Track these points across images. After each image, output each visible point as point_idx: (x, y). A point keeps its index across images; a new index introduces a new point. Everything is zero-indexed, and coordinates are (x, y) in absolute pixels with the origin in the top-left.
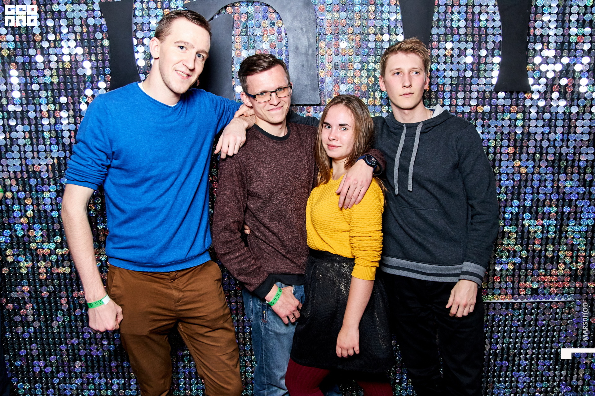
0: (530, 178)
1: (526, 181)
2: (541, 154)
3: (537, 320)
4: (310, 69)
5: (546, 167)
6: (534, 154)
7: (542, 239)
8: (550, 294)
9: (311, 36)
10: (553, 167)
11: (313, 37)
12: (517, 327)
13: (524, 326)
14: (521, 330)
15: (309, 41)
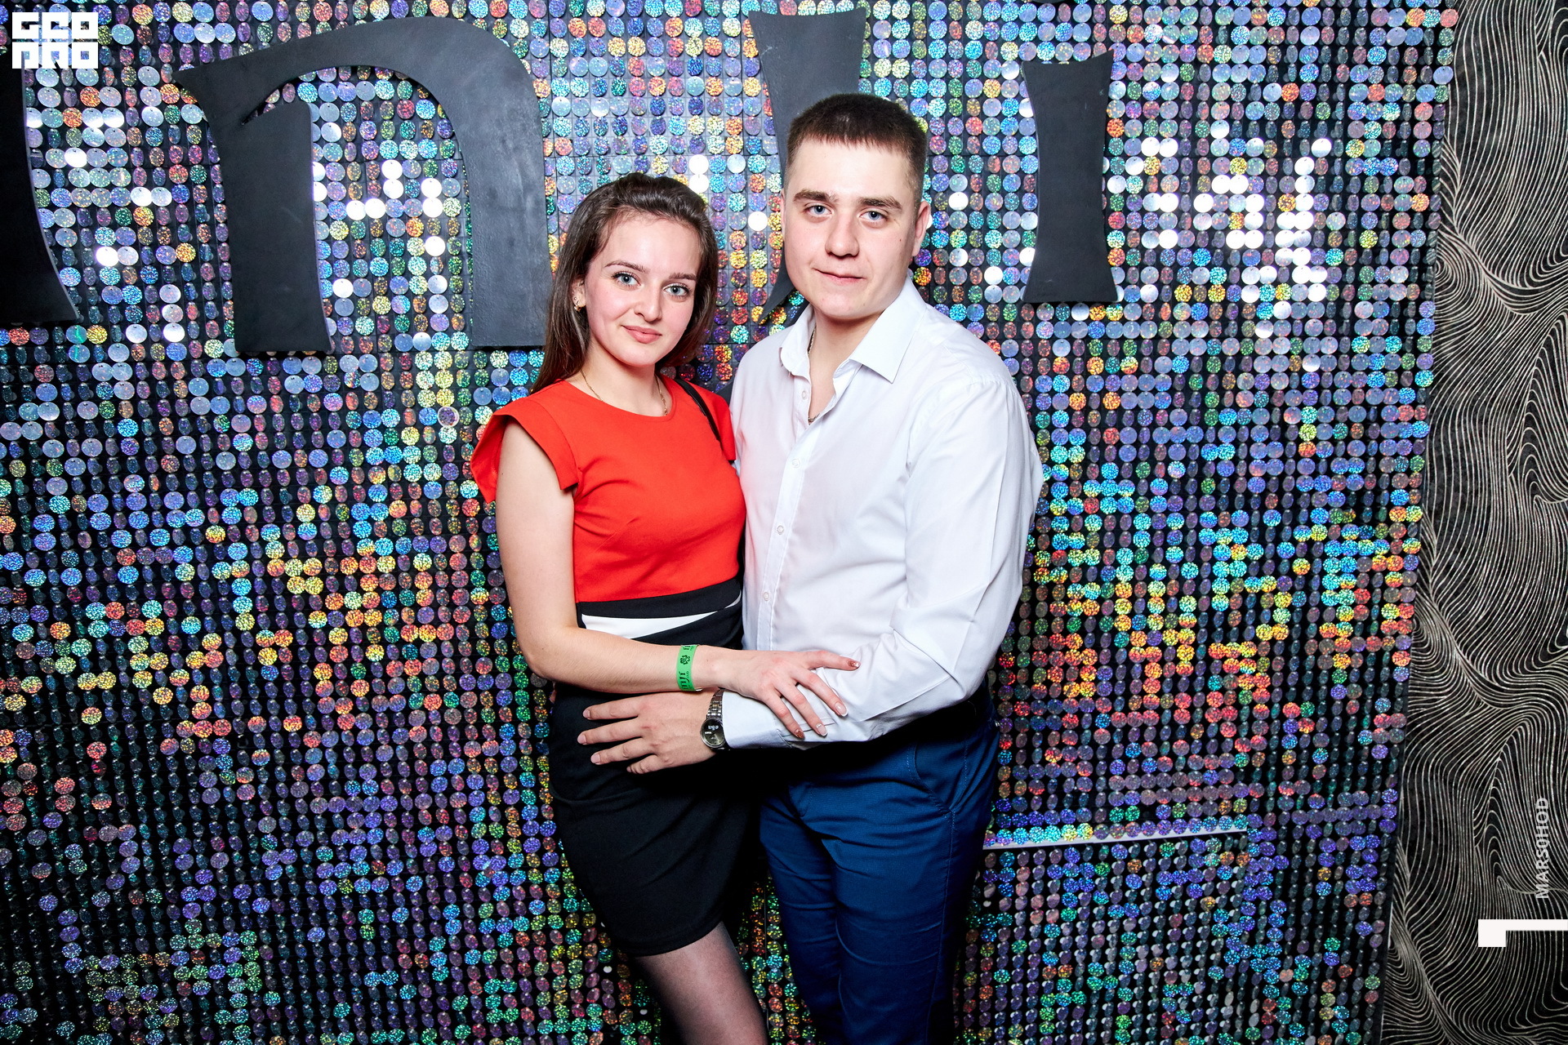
0: (1125, 526)
1: (1117, 532)
2: (1152, 462)
3: (1155, 885)
4: (531, 250)
5: (1167, 495)
6: (1136, 462)
7: (1162, 679)
8: (1187, 818)
9: (529, 162)
10: (1184, 495)
11: (535, 163)
12: (1107, 906)
13: (1123, 901)
14: (1116, 912)
15: (524, 175)
